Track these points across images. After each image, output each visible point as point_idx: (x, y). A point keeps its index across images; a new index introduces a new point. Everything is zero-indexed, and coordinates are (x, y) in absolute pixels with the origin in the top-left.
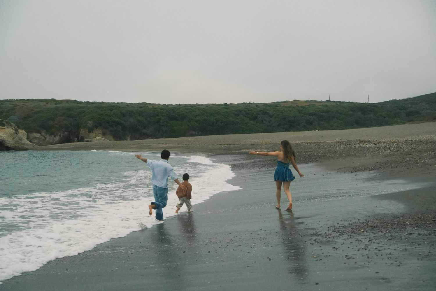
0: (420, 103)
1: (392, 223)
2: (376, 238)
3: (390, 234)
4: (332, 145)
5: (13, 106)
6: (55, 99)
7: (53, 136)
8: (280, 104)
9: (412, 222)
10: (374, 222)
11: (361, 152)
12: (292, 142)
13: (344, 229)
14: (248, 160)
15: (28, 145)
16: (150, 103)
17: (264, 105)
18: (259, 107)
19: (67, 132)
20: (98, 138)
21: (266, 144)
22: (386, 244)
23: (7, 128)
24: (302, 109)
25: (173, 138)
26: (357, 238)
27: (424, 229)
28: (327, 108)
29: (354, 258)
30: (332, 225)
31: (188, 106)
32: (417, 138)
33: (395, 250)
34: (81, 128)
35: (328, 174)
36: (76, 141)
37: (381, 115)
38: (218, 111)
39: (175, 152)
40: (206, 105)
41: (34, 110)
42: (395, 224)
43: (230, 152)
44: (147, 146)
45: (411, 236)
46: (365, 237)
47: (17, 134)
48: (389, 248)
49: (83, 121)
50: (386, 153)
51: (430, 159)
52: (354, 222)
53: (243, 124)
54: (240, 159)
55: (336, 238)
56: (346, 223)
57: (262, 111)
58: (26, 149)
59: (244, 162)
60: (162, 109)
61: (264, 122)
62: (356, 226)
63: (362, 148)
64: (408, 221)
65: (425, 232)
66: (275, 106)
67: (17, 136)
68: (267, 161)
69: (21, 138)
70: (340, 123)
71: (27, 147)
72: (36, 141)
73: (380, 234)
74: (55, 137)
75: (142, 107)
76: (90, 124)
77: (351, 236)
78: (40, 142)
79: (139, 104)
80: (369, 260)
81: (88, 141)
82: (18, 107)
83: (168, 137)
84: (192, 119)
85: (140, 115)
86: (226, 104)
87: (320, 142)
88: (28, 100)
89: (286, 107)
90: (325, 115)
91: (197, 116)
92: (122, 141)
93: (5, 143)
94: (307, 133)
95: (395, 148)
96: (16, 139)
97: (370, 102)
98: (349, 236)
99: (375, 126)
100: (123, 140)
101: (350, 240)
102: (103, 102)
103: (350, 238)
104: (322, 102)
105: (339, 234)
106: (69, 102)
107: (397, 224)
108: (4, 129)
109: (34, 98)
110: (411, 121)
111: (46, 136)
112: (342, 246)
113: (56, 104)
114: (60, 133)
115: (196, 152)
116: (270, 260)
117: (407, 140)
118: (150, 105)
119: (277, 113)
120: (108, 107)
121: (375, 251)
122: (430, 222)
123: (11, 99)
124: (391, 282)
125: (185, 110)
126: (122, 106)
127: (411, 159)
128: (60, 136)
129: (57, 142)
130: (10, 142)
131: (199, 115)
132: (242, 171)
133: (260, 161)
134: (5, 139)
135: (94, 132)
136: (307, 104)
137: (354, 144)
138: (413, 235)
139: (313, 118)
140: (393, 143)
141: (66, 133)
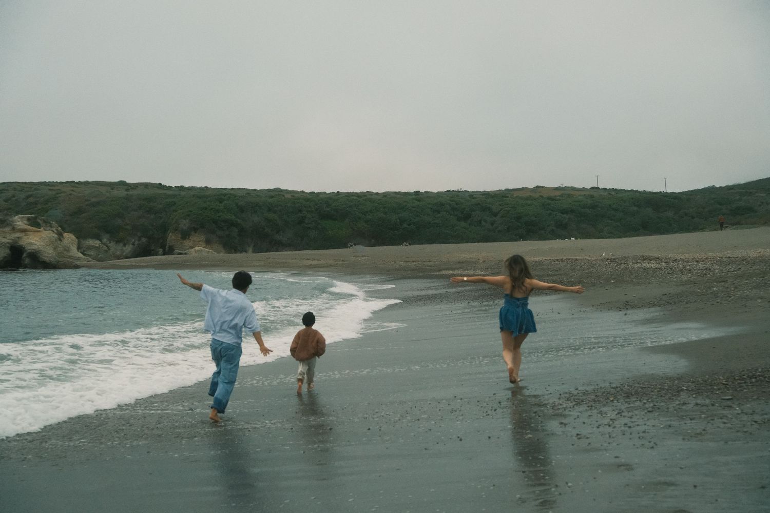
0: (756, 192)
1: (661, 388)
2: (629, 410)
3: (652, 405)
4: (596, 265)
5: (54, 193)
6: (125, 182)
7: (121, 244)
8: (512, 193)
9: (692, 387)
10: (633, 387)
11: (642, 277)
12: (529, 259)
13: (584, 397)
14: (452, 287)
15: (79, 259)
16: (287, 190)
17: (483, 195)
18: (474, 198)
19: (145, 238)
20: (198, 249)
21: (484, 262)
22: (643, 419)
23: (45, 230)
24: (550, 202)
25: (327, 249)
26: (601, 409)
27: (707, 396)
28: (593, 200)
29: (588, 438)
30: (567, 391)
31: (352, 196)
32: (739, 253)
33: (653, 426)
34: (169, 232)
35: (581, 313)
36: (160, 253)
37: (686, 214)
38: (404, 204)
39: (329, 273)
40: (383, 193)
41: (90, 201)
42: (664, 389)
43: (421, 274)
44: (281, 263)
45: (684, 407)
46: (614, 408)
47: (60, 240)
48: (645, 424)
49: (173, 219)
50: (684, 278)
51: (752, 289)
52: (603, 387)
53: (447, 227)
54: (438, 286)
55: (569, 409)
56: (590, 388)
57: (479, 204)
58: (77, 267)
59: (445, 291)
60: (307, 200)
61: (483, 223)
62: (604, 392)
63: (645, 269)
64: (685, 386)
65: (708, 401)
66: (503, 196)
67: (60, 245)
68: (483, 290)
69: (68, 248)
70: (615, 227)
71: (78, 263)
72: (92, 253)
73: (638, 403)
74: (125, 247)
75: (273, 197)
76: (185, 224)
77: (591, 406)
78: (99, 255)
79: (269, 190)
80: (611, 440)
81: (181, 254)
82: (62, 194)
83: (317, 249)
84: (360, 218)
85: (269, 210)
86: (417, 193)
87: (576, 260)
88: (80, 183)
89: (522, 198)
90: (589, 212)
91: (367, 212)
92: (239, 254)
93: (41, 257)
94: (557, 244)
95: (699, 270)
96: (60, 249)
97: (669, 191)
98: (588, 407)
99: (676, 232)
100: (241, 252)
101: (589, 413)
102: (206, 187)
103: (591, 409)
104: (584, 189)
105: (574, 403)
106: (149, 187)
107: (668, 390)
108: (39, 231)
109: (90, 180)
110: (737, 224)
111: (109, 245)
112: (575, 421)
113: (127, 190)
114: (133, 240)
115: (365, 274)
116: (461, 440)
117: (722, 258)
118: (287, 193)
119: (506, 209)
120: (215, 196)
121: (623, 428)
122: (719, 387)
123: (51, 181)
124: (632, 469)
125: (347, 202)
126: (240, 195)
127: (721, 288)
128: (133, 244)
129: (129, 255)
130: (49, 254)
131: (371, 211)
132: (438, 306)
133: (470, 291)
134: (41, 248)
135: (190, 238)
136: (558, 193)
137: (633, 263)
138: (688, 405)
139: (567, 217)
140: (697, 261)
141: (144, 240)
